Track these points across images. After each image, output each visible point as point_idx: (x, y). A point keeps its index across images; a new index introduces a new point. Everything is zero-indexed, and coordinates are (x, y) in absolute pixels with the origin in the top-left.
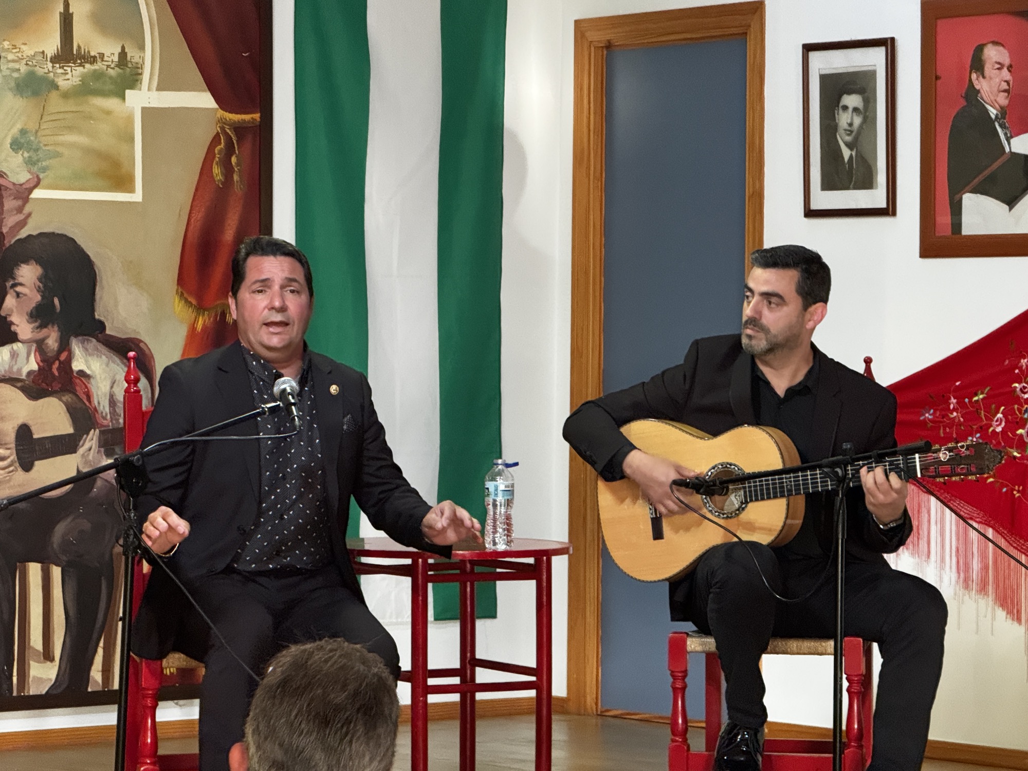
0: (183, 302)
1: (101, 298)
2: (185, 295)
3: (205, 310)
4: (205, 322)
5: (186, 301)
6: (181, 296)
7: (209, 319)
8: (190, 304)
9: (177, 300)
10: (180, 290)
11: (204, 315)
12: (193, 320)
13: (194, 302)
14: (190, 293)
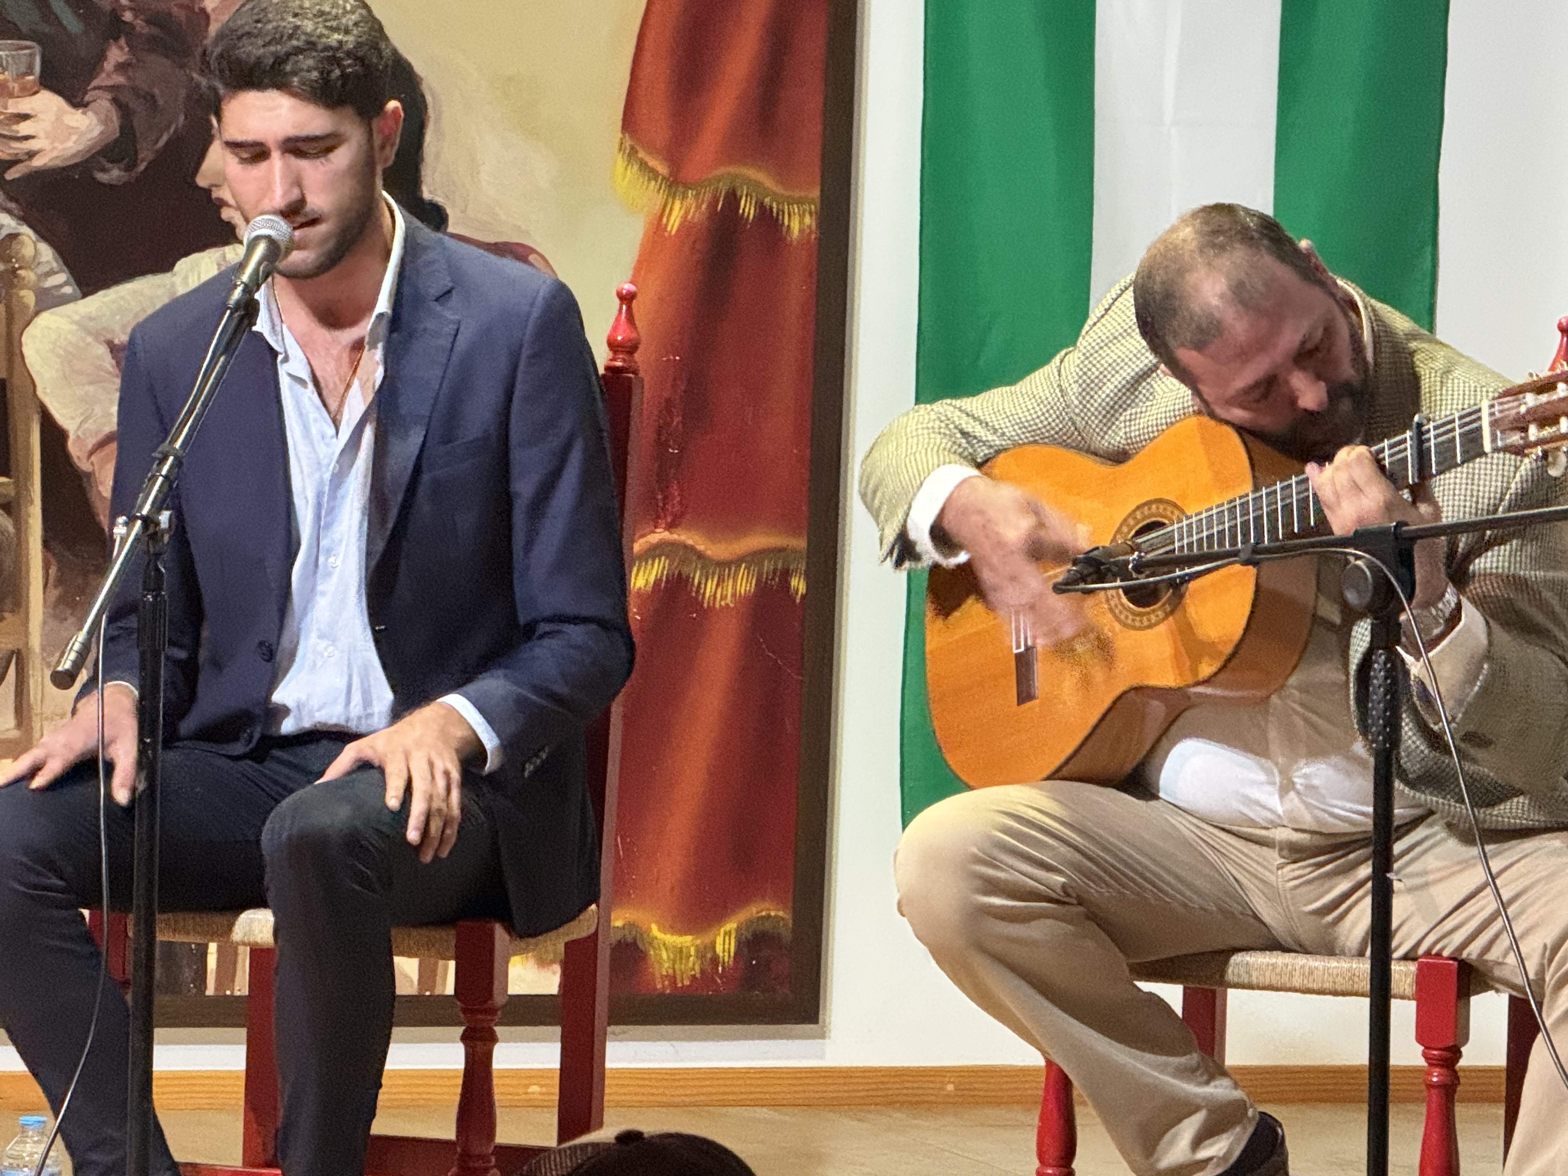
0: (636, 167)
1: (437, 156)
2: (641, 154)
3: (687, 186)
4: (687, 212)
5: (643, 165)
6: (629, 155)
7: (698, 207)
8: (653, 174)
9: (620, 162)
10: (628, 142)
11: (684, 197)
12: (657, 208)
13: (662, 169)
14: (651, 149)
